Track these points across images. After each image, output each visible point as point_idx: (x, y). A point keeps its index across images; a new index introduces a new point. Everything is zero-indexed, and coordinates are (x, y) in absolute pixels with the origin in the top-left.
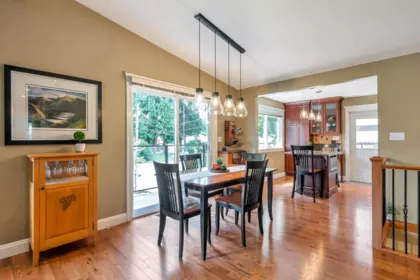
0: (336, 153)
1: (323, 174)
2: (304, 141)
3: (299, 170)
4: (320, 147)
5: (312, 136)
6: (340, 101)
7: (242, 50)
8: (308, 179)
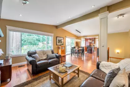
0: (94, 47)
1: (91, 50)
2: (89, 45)
3: (88, 49)
4: (91, 46)
5: (90, 44)
6: (95, 38)
7: (80, 33)
8: (89, 51)
